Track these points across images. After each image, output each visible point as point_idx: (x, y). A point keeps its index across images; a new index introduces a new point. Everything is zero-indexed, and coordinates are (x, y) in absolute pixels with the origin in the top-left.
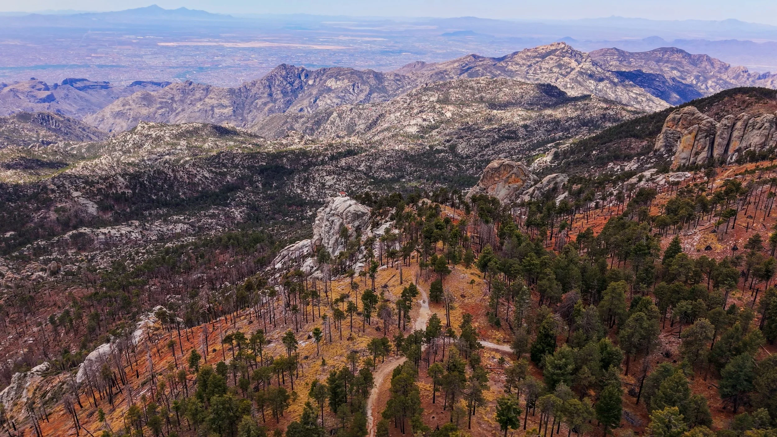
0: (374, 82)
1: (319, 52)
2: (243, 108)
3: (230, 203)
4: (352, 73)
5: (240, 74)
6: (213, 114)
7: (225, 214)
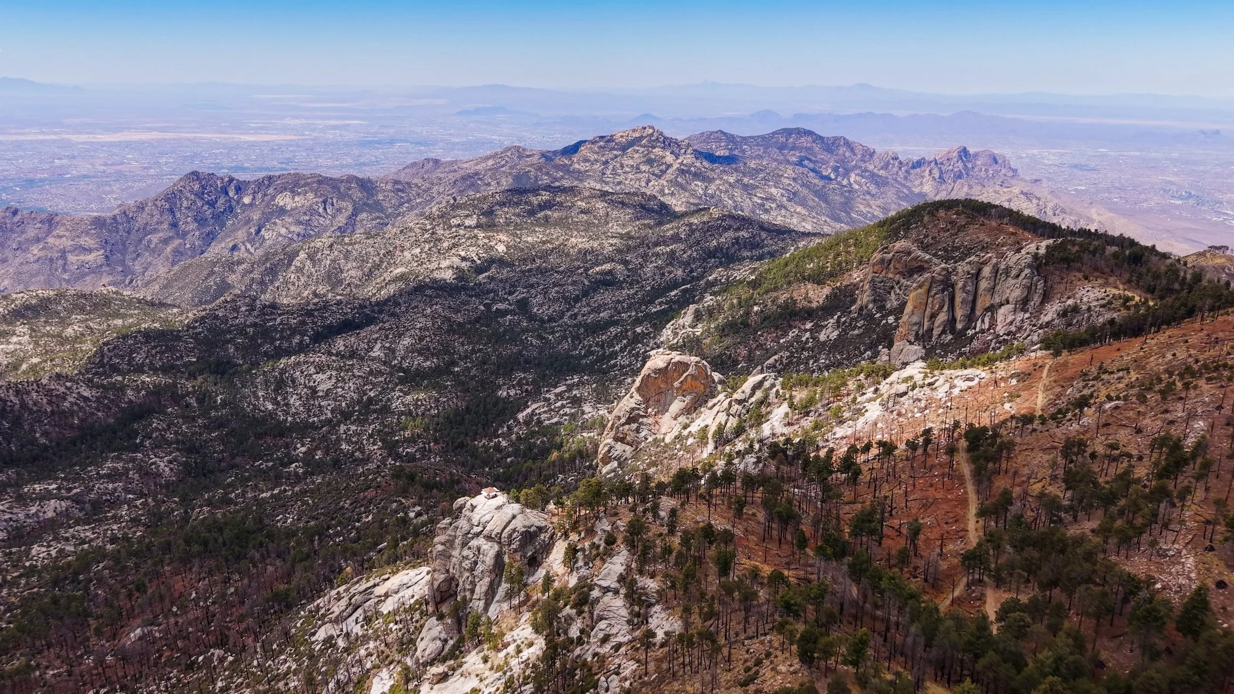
0: (360, 195)
1: (252, 145)
2: (124, 252)
3: (142, 444)
4: (320, 182)
6: (65, 264)
7: (140, 469)
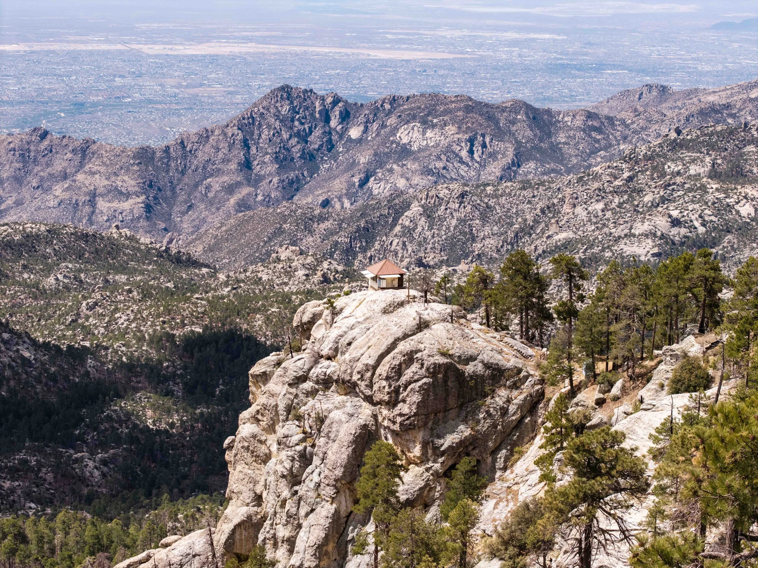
0: (529, 133)
1: (384, 64)
2: (171, 201)
3: (81, 438)
4: (468, 109)
5: (175, 119)
6: (93, 212)
7: (57, 468)
